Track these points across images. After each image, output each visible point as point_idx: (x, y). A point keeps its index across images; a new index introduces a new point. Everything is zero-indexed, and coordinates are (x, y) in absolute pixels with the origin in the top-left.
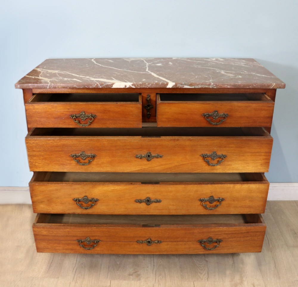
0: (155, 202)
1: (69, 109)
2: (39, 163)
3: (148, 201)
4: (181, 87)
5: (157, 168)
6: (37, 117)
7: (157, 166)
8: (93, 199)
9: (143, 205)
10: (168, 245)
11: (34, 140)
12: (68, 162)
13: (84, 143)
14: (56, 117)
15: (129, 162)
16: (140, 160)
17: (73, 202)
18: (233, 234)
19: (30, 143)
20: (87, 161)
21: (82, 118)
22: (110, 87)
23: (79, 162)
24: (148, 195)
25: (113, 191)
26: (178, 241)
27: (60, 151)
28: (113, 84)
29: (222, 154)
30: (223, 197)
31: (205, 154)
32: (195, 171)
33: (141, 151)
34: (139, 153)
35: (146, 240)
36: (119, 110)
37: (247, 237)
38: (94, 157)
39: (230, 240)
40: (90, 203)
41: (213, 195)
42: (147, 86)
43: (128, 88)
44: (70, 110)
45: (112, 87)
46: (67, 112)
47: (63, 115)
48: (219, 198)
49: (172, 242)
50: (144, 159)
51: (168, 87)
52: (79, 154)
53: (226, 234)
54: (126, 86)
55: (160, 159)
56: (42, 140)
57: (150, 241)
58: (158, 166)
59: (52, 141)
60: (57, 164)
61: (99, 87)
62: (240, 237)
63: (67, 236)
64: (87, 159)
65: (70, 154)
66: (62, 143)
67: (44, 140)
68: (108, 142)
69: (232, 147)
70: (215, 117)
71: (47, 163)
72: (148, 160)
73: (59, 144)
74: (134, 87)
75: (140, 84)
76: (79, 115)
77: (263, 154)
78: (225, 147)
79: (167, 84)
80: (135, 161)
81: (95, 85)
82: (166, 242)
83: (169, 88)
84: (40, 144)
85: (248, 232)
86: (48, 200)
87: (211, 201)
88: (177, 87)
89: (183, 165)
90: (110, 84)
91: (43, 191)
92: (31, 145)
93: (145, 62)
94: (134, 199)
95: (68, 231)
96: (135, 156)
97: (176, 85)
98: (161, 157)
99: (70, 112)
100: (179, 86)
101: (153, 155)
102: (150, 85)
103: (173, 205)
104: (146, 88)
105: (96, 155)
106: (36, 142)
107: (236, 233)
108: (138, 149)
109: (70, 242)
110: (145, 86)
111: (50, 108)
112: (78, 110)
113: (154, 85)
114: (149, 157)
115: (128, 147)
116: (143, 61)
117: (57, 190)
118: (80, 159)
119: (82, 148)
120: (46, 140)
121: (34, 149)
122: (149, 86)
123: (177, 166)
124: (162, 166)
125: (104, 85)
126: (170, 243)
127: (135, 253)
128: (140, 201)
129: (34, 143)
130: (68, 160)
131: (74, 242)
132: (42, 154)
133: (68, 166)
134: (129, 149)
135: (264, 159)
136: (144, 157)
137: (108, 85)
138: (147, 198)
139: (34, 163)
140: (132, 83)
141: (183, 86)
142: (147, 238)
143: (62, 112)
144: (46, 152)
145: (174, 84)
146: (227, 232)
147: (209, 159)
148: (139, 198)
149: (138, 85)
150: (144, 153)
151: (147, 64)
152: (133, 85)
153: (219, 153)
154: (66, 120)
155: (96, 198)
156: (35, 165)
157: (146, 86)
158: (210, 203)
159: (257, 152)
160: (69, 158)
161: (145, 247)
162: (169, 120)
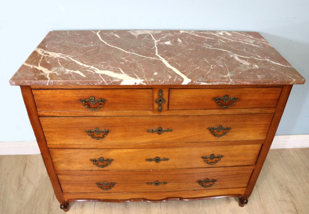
0: (163, 160)
1: (77, 94)
2: (55, 138)
3: (157, 160)
4: (197, 84)
5: (167, 139)
6: (46, 102)
7: (166, 138)
8: (108, 159)
9: (153, 163)
10: (172, 185)
11: (49, 119)
12: (83, 136)
13: (98, 121)
14: (65, 101)
15: (141, 135)
16: (152, 134)
17: (91, 162)
18: (226, 175)
19: (45, 122)
20: (101, 135)
21: (92, 103)
23: (93, 137)
24: (157, 156)
25: (126, 153)
26: (180, 182)
27: (75, 128)
28: (121, 81)
29: (227, 127)
30: (222, 155)
31: (211, 127)
32: (202, 140)
33: (153, 126)
34: (150, 128)
35: (154, 182)
36: (130, 95)
37: (237, 177)
38: (107, 132)
39: (223, 179)
40: (105, 162)
41: (214, 153)
43: (138, 85)
44: (79, 95)
46: (76, 96)
47: (72, 100)
48: (219, 155)
49: (176, 182)
50: (156, 133)
51: (183, 84)
52: (94, 130)
53: (220, 176)
54: (136, 83)
55: (170, 133)
56: (56, 119)
57: (157, 182)
58: (168, 138)
59: (66, 120)
60: (73, 138)
61: (106, 84)
62: (232, 177)
63: (88, 181)
64: (101, 134)
65: (85, 130)
66: (76, 121)
67: (59, 119)
68: (121, 120)
69: (236, 121)
70: (225, 100)
71: (63, 137)
72: (159, 134)
73: (73, 122)
74: (145, 84)
75: (152, 81)
76: (89, 100)
77: (263, 126)
78: (230, 121)
79: (182, 81)
80: (147, 134)
81: (101, 82)
82: (171, 183)
84: (55, 122)
85: (238, 174)
86: (68, 161)
87: (212, 158)
89: (191, 136)
90: (117, 81)
91: (62, 154)
92: (46, 123)
93: (153, 37)
94: (145, 159)
95: (89, 178)
96: (147, 130)
97: (192, 82)
98: (171, 131)
99: (78, 97)
100: (195, 83)
101: (164, 129)
102: (164, 82)
103: (179, 162)
104: (159, 85)
105: (110, 130)
106: (51, 120)
107: (228, 175)
108: (150, 125)
109: (90, 185)
110: (157, 83)
111: (58, 93)
112: (87, 96)
113: (168, 82)
114: (160, 131)
115: (140, 124)
116: (150, 36)
117: (75, 153)
118: (95, 134)
119: (95, 125)
120: (60, 119)
121: (50, 127)
122: (162, 83)
123: (185, 137)
124: (171, 138)
125: (111, 82)
126: (174, 183)
127: (145, 191)
128: (150, 160)
129: (48, 121)
130: (83, 135)
131: (94, 185)
132: (58, 130)
133: (84, 140)
134: (141, 125)
135: (263, 130)
136: (155, 131)
137: (116, 82)
138: (157, 157)
139: (51, 138)
140: (143, 80)
141: (199, 83)
142: (156, 180)
143: (71, 97)
144: (61, 129)
145: (190, 80)
146: (221, 175)
147: (215, 131)
148: (149, 158)
149: (149, 82)
150: (155, 128)
151: (156, 41)
152: (144, 82)
153: (224, 126)
154: (75, 104)
155: (111, 158)
156: (52, 139)
157: (159, 83)
158: (211, 159)
159: (259, 124)
160: (83, 133)
161: (153, 187)
162: (181, 103)
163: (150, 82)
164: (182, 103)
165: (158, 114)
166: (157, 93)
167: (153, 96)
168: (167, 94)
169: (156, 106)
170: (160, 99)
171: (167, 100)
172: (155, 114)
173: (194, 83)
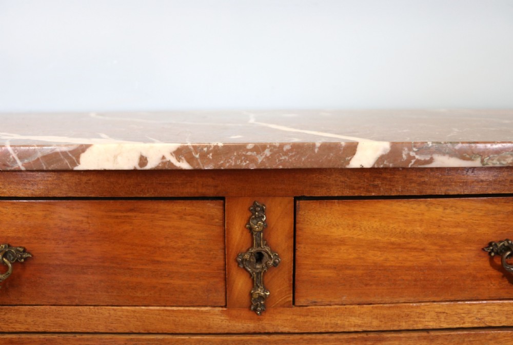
4: (418, 161)
22: (66, 164)
28: (83, 149)
42: (253, 160)
45: (76, 165)
51: (356, 162)
54: (143, 160)
61: (15, 167)
74: (184, 165)
75: (216, 146)
79: (352, 149)
83: (362, 170)
88: (398, 164)
90: (63, 148)
97: (395, 150)
100: (410, 158)
102: (267, 152)
104: (247, 172)
110: (239, 157)
113: (286, 154)
122: (260, 159)
125: (40, 155)
137: (57, 153)
140: (175, 146)
141: (428, 158)
145: (383, 147)
149: (204, 156)
152: (177, 153)
157: (247, 157)
162: (349, 272)
163: (208, 153)
164: (353, 268)
165: (251, 326)
166: (244, 222)
167: (225, 236)
168: (287, 223)
169: (241, 283)
170: (259, 249)
171: (287, 257)
172: (239, 326)
173: (404, 157)
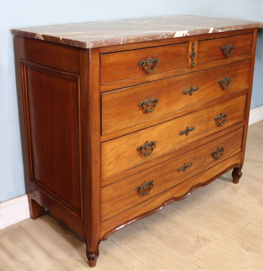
1: (138, 56)
7: (195, 99)
15: (179, 99)
16: (186, 96)
17: (137, 153)
24: (188, 125)
27: (131, 102)
28: (175, 33)
31: (221, 80)
32: (215, 97)
35: (183, 166)
39: (227, 146)
40: (150, 148)
45: (174, 36)
48: (224, 114)
52: (147, 101)
54: (183, 35)
55: (197, 92)
70: (228, 49)
72: (191, 95)
75: (193, 31)
79: (209, 30)
80: (183, 97)
81: (162, 35)
86: (116, 159)
89: (209, 93)
90: (172, 33)
94: (179, 133)
96: (183, 92)
98: (198, 89)
99: (138, 59)
101: (193, 88)
102: (199, 31)
108: (185, 84)
112: (145, 56)
113: (202, 31)
119: (148, 94)
123: (206, 95)
124: (198, 99)
125: (169, 35)
131: (134, 192)
141: (218, 31)
152: (188, 32)
154: (135, 69)
155: (154, 140)
158: (220, 120)
165: (191, 71)
166: (191, 47)
167: (188, 51)
168: (197, 46)
169: (190, 61)
171: (197, 54)
173: (215, 30)
